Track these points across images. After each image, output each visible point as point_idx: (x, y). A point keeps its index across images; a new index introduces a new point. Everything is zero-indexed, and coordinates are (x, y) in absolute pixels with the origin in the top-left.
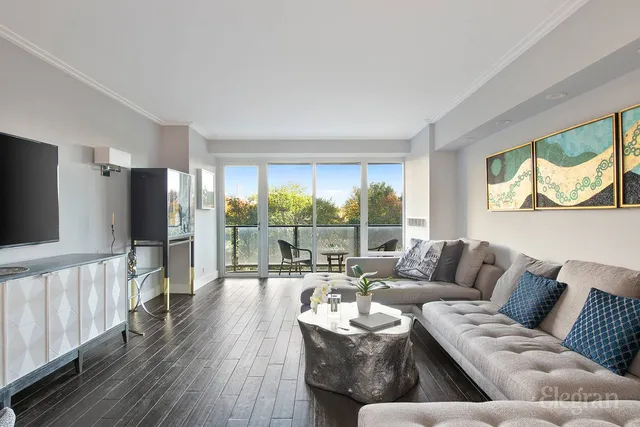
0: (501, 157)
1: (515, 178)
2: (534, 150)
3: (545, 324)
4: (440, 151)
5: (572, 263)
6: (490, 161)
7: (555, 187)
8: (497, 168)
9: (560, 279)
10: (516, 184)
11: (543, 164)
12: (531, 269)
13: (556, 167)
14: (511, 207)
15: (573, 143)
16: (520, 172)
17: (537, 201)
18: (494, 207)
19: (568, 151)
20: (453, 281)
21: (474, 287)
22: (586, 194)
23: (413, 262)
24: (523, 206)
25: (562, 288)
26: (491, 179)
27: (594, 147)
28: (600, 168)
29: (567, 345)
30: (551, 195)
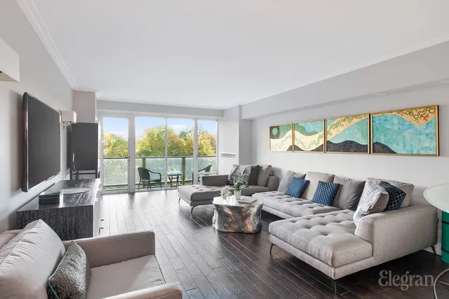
0: (278, 127)
1: (285, 137)
2: (294, 127)
3: (304, 196)
4: (244, 120)
5: (310, 173)
6: (271, 128)
7: (302, 143)
8: (275, 132)
9: (306, 179)
10: (285, 140)
11: (297, 134)
12: (294, 176)
13: (302, 135)
14: (282, 150)
15: (310, 127)
16: (287, 135)
17: (294, 148)
18: (273, 150)
19: (307, 130)
20: (257, 185)
21: (266, 186)
22: (314, 147)
23: (237, 176)
24: (288, 150)
25: (308, 182)
26: (272, 136)
27: (317, 130)
28: (319, 138)
29: (313, 201)
30: (300, 146)
